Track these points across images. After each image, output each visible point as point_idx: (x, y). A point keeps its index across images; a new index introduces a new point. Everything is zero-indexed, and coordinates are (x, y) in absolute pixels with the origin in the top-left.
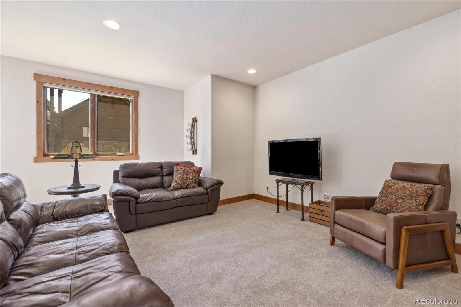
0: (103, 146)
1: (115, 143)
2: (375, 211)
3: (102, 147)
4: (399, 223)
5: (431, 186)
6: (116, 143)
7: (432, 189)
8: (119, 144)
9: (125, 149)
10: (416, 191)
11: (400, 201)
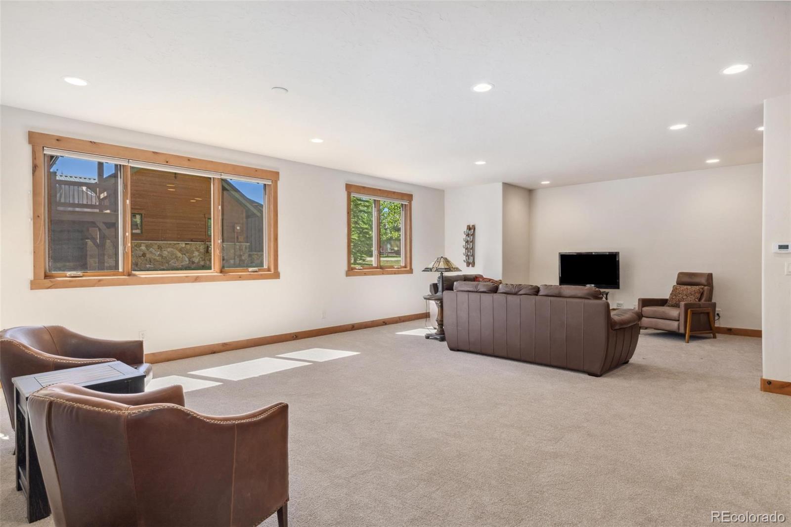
0: (161, 250)
1: (182, 243)
2: (668, 306)
3: (159, 253)
4: (687, 307)
5: (702, 287)
6: (184, 246)
7: (703, 289)
8: (188, 247)
9: (199, 255)
10: (694, 290)
11: (685, 297)
